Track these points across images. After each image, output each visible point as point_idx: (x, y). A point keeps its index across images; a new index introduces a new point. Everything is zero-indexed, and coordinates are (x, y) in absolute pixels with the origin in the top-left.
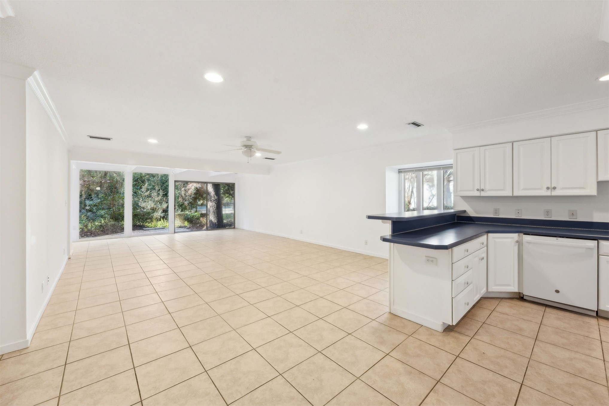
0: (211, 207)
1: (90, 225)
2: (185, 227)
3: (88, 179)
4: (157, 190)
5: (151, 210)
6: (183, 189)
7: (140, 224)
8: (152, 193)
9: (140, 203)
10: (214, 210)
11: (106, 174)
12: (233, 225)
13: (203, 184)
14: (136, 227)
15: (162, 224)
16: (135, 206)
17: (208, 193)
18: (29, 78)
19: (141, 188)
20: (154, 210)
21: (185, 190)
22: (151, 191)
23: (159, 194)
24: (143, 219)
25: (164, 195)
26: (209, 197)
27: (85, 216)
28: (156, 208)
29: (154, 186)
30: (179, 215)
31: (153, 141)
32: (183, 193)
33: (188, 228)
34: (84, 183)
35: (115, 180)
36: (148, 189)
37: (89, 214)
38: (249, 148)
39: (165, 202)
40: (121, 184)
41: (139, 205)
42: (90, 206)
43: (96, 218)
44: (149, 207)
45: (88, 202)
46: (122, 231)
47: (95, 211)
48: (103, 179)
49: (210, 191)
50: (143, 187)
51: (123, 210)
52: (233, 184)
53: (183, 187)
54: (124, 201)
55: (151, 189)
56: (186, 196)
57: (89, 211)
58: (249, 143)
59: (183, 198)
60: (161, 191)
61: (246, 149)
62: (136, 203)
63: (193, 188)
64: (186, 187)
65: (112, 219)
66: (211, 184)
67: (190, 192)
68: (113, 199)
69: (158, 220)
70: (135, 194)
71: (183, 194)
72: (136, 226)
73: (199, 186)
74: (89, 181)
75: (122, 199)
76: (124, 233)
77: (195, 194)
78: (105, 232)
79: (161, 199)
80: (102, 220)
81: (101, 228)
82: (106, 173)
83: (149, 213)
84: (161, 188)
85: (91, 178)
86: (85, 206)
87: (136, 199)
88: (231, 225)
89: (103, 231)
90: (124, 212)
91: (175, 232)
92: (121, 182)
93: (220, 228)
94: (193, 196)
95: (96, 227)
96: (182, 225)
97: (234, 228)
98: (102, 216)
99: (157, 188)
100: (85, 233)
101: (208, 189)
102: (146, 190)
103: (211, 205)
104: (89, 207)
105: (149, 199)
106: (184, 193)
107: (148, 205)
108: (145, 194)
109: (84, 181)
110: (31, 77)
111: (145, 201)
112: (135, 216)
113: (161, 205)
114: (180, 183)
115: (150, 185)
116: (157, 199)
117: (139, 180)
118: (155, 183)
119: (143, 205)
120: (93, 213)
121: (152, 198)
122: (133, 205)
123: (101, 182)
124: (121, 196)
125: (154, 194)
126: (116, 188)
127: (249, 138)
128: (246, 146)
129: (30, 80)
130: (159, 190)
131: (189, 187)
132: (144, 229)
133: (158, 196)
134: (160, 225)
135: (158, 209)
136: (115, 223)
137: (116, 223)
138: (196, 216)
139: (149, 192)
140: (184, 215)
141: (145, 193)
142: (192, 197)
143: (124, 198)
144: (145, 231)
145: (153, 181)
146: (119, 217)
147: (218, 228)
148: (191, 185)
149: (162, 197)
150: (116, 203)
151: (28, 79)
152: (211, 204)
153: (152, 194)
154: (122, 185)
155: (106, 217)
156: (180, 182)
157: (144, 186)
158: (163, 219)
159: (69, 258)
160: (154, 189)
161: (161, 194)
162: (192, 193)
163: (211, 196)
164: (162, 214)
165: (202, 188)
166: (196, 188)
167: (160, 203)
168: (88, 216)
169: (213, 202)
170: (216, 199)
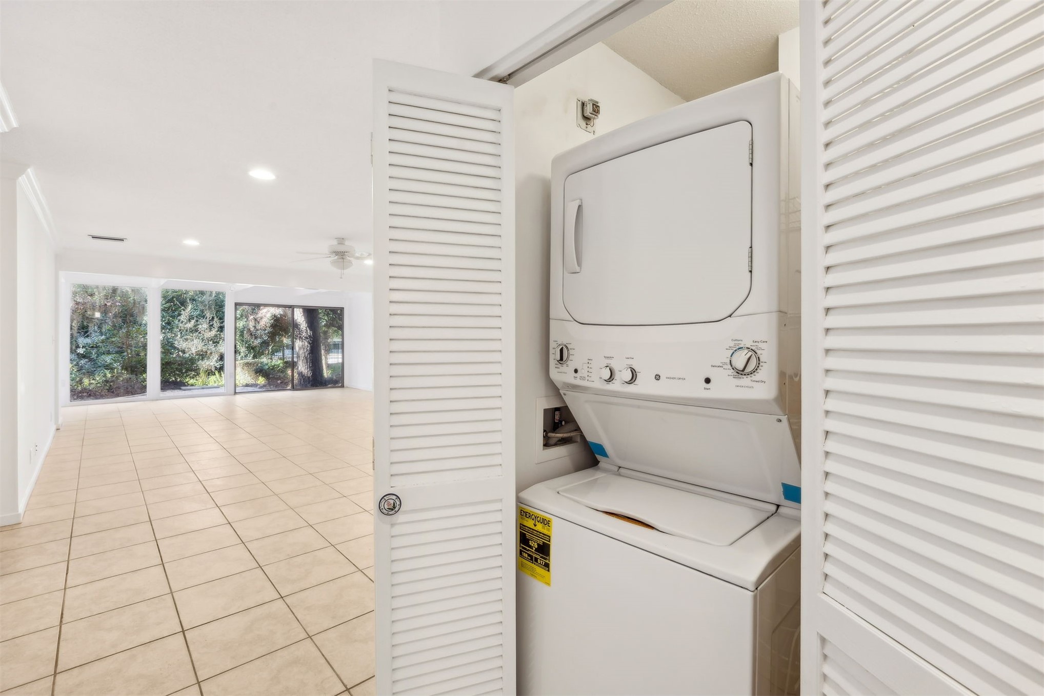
0: (300, 349)
1: (86, 381)
2: (255, 385)
3: (83, 299)
4: (208, 318)
5: (196, 355)
6: (252, 317)
7: (176, 379)
8: (198, 325)
9: (176, 342)
10: (306, 354)
11: (116, 291)
12: (341, 382)
13: (287, 309)
14: (167, 384)
15: (218, 380)
16: (167, 347)
17: (296, 325)
18: (20, 176)
19: (180, 315)
20: (203, 355)
21: (256, 319)
22: (198, 321)
23: (212, 325)
24: (180, 371)
26: (297, 332)
27: (76, 365)
28: (206, 352)
29: (202, 311)
30: (248, 364)
31: (192, 242)
32: (251, 324)
33: (261, 387)
34: (77, 307)
35: (131, 300)
36: (192, 316)
37: (83, 362)
38: (341, 256)
40: (142, 307)
41: (176, 345)
42: (86, 347)
43: (95, 371)
44: (194, 351)
45: (82, 341)
46: (143, 390)
47: (94, 356)
48: (109, 301)
49: (298, 321)
50: (183, 312)
51: (146, 355)
52: (339, 309)
53: (250, 314)
54: (146, 339)
55: (197, 317)
56: (257, 330)
57: (83, 357)
58: (341, 248)
59: (251, 334)
60: (216, 319)
61: (336, 257)
62: (169, 342)
63: (269, 315)
64: (257, 314)
65: (126, 369)
66: (301, 310)
67: (262, 323)
68: (128, 335)
69: (210, 373)
70: (167, 326)
71: (251, 327)
72: (169, 382)
73: (279, 312)
74: (85, 303)
75: (143, 335)
76: (146, 395)
77: (272, 326)
78: (113, 392)
79: (216, 336)
80: (107, 372)
81: (105, 385)
82: (114, 290)
83: (192, 361)
84: (216, 315)
85: (89, 297)
86: (78, 347)
87: (169, 335)
88: (337, 382)
89: (111, 390)
90: (145, 359)
91: (235, 393)
92: (142, 305)
93: (317, 386)
94: (269, 330)
95: (97, 384)
96: (252, 381)
97: (343, 386)
98: (107, 366)
99: (208, 315)
100: (79, 394)
101: (296, 317)
102: (189, 320)
103: (301, 346)
104: (84, 349)
105: (194, 335)
106: (253, 324)
107: (192, 346)
108: (185, 326)
109: (77, 303)
110: (24, 175)
111: (187, 340)
112: (166, 366)
114: (247, 307)
115: (195, 310)
116: (208, 335)
117: (175, 299)
118: (205, 306)
119: (180, 343)
120: (91, 360)
121: (200, 333)
122: (163, 346)
123: (106, 305)
124: (142, 328)
125: (204, 326)
126: (132, 315)
127: (341, 241)
128: (337, 253)
129: (22, 180)
130: (213, 318)
131: (262, 313)
132: (182, 387)
133: (211, 330)
134: (213, 382)
135: (211, 353)
136: (131, 376)
137: (133, 377)
139: (193, 322)
140: (257, 365)
141: (186, 324)
142: (267, 332)
143: (146, 334)
144: (184, 392)
145: (202, 302)
146: (137, 367)
147: (314, 386)
148: (265, 310)
149: (218, 331)
150: (132, 342)
151: (20, 178)
152: (301, 343)
153: (200, 326)
154: (143, 310)
155: (115, 368)
156: (245, 305)
157: (184, 310)
159: (57, 429)
160: (203, 317)
161: (215, 324)
162: (267, 325)
163: (302, 330)
164: (217, 364)
165: (285, 315)
166: (275, 316)
167: (214, 343)
168: (81, 366)
169: (305, 340)
170: (310, 336)
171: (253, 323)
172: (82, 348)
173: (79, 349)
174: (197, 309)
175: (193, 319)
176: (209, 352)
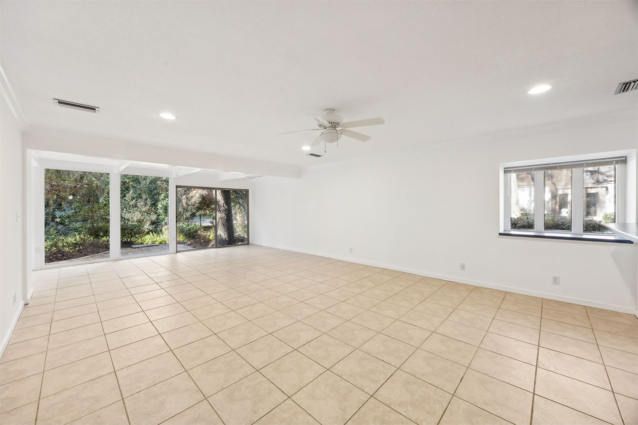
0: (220, 218)
3: (57, 182)
4: (144, 198)
5: (137, 222)
6: (185, 196)
7: (127, 240)
8: (138, 203)
9: (123, 214)
10: (224, 222)
12: (247, 240)
13: (211, 190)
17: (216, 202)
19: (125, 196)
20: (141, 222)
21: (187, 198)
22: (137, 200)
23: (146, 203)
24: (131, 234)
25: (152, 204)
26: (217, 207)
27: (55, 229)
28: (143, 220)
29: (140, 194)
31: (167, 116)
32: (184, 202)
34: (51, 188)
35: (94, 185)
36: (133, 197)
37: (60, 227)
39: (154, 212)
41: (123, 216)
42: (61, 217)
43: (68, 232)
44: (135, 219)
45: (58, 213)
46: (107, 250)
47: (67, 223)
48: (78, 184)
49: (219, 199)
50: (127, 195)
51: (108, 225)
52: (246, 190)
53: (183, 195)
55: (136, 197)
56: (189, 205)
57: (60, 224)
59: (184, 209)
60: (148, 199)
61: (326, 130)
63: (198, 195)
64: (189, 194)
65: (91, 234)
66: (220, 191)
67: (193, 200)
73: (205, 192)
74: (59, 186)
77: (200, 203)
78: (81, 252)
79: (149, 209)
80: (77, 234)
81: (76, 247)
82: (83, 176)
83: (136, 227)
84: (149, 197)
85: (62, 181)
86: (54, 217)
88: (244, 241)
91: (177, 252)
93: (231, 244)
94: (197, 205)
95: (69, 246)
97: (248, 244)
98: (76, 229)
100: (54, 255)
101: (217, 197)
102: (132, 199)
105: (135, 209)
106: (186, 202)
107: (134, 217)
108: (129, 204)
109: (52, 186)
111: (130, 212)
113: (149, 216)
114: (183, 189)
115: (135, 193)
116: (144, 209)
118: (142, 191)
119: (127, 216)
120: (65, 226)
121: (139, 208)
123: (76, 187)
125: (141, 203)
126: (96, 195)
131: (192, 194)
132: (132, 246)
133: (145, 206)
136: (95, 239)
138: (193, 229)
139: (134, 201)
142: (195, 207)
147: (229, 244)
148: (194, 192)
149: (150, 207)
150: (95, 214)
152: (220, 215)
153: (139, 203)
155: (82, 232)
157: (128, 193)
158: (152, 232)
159: (25, 305)
160: (141, 198)
161: (148, 203)
162: (197, 202)
163: (220, 206)
164: (151, 227)
165: (209, 195)
166: (202, 196)
167: (147, 214)
168: (58, 230)
169: (223, 212)
170: (226, 209)
171: (186, 200)
172: (59, 218)
173: (56, 219)
174: (136, 193)
175: (134, 199)
176: (145, 220)
